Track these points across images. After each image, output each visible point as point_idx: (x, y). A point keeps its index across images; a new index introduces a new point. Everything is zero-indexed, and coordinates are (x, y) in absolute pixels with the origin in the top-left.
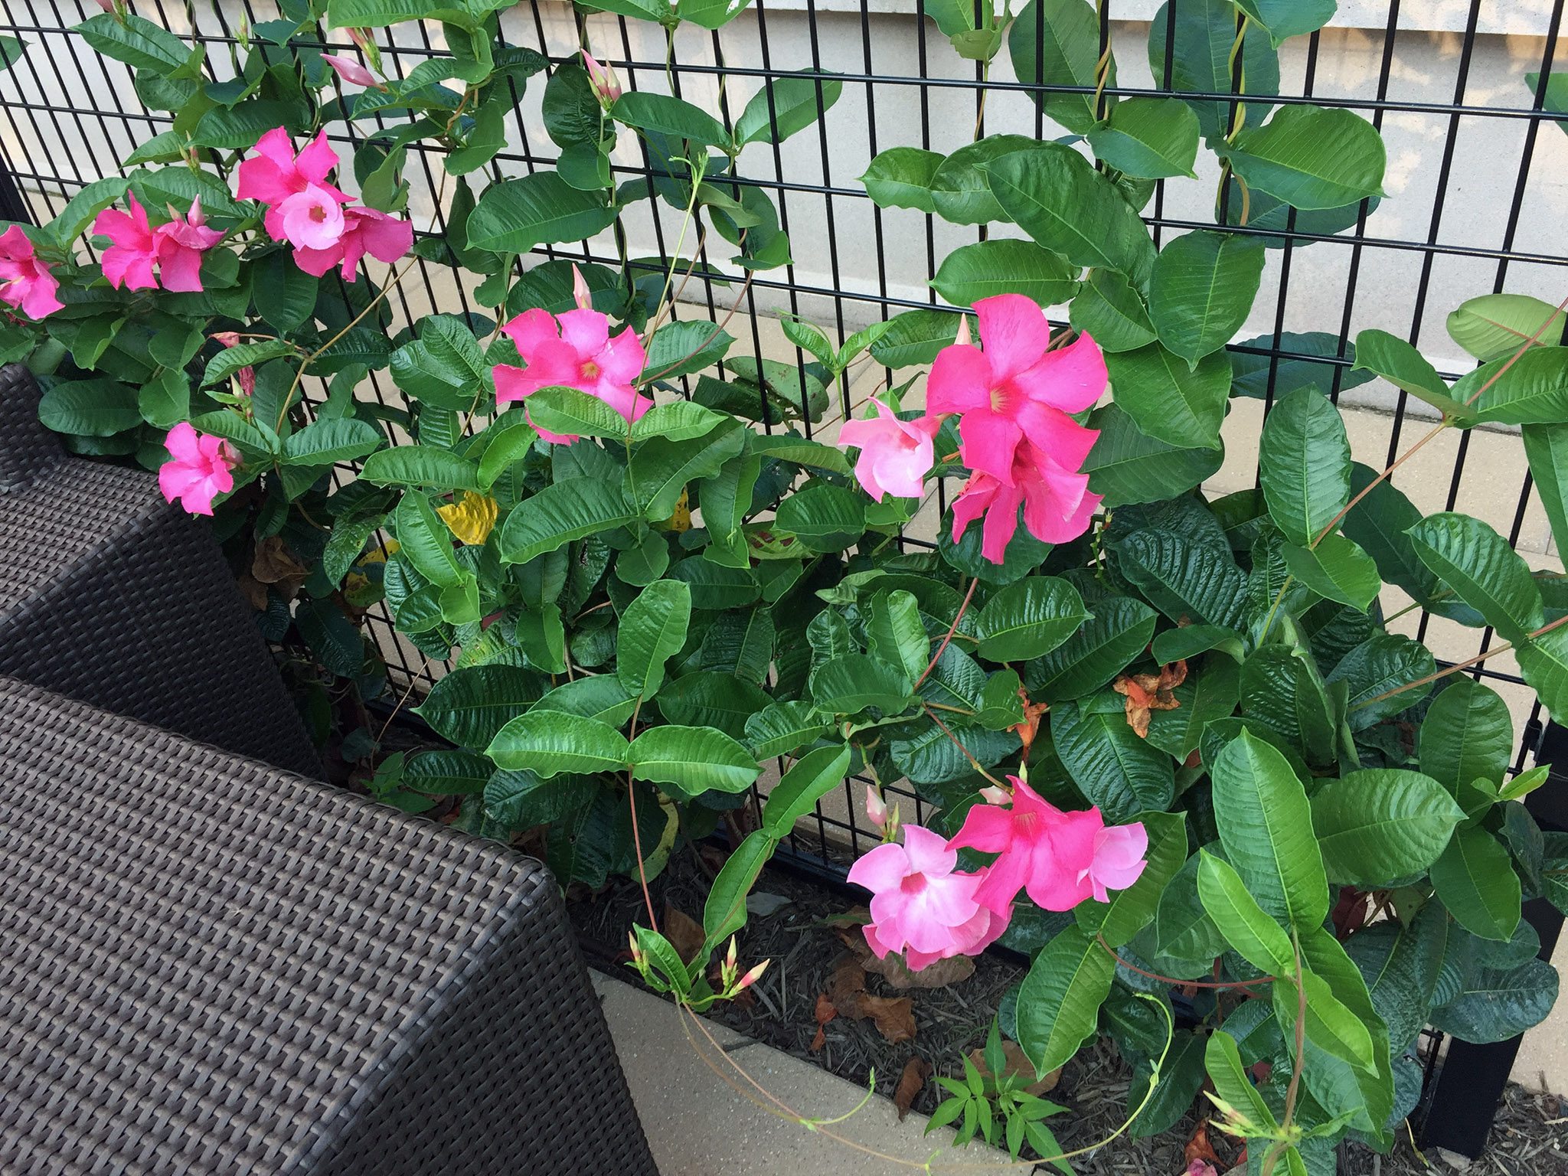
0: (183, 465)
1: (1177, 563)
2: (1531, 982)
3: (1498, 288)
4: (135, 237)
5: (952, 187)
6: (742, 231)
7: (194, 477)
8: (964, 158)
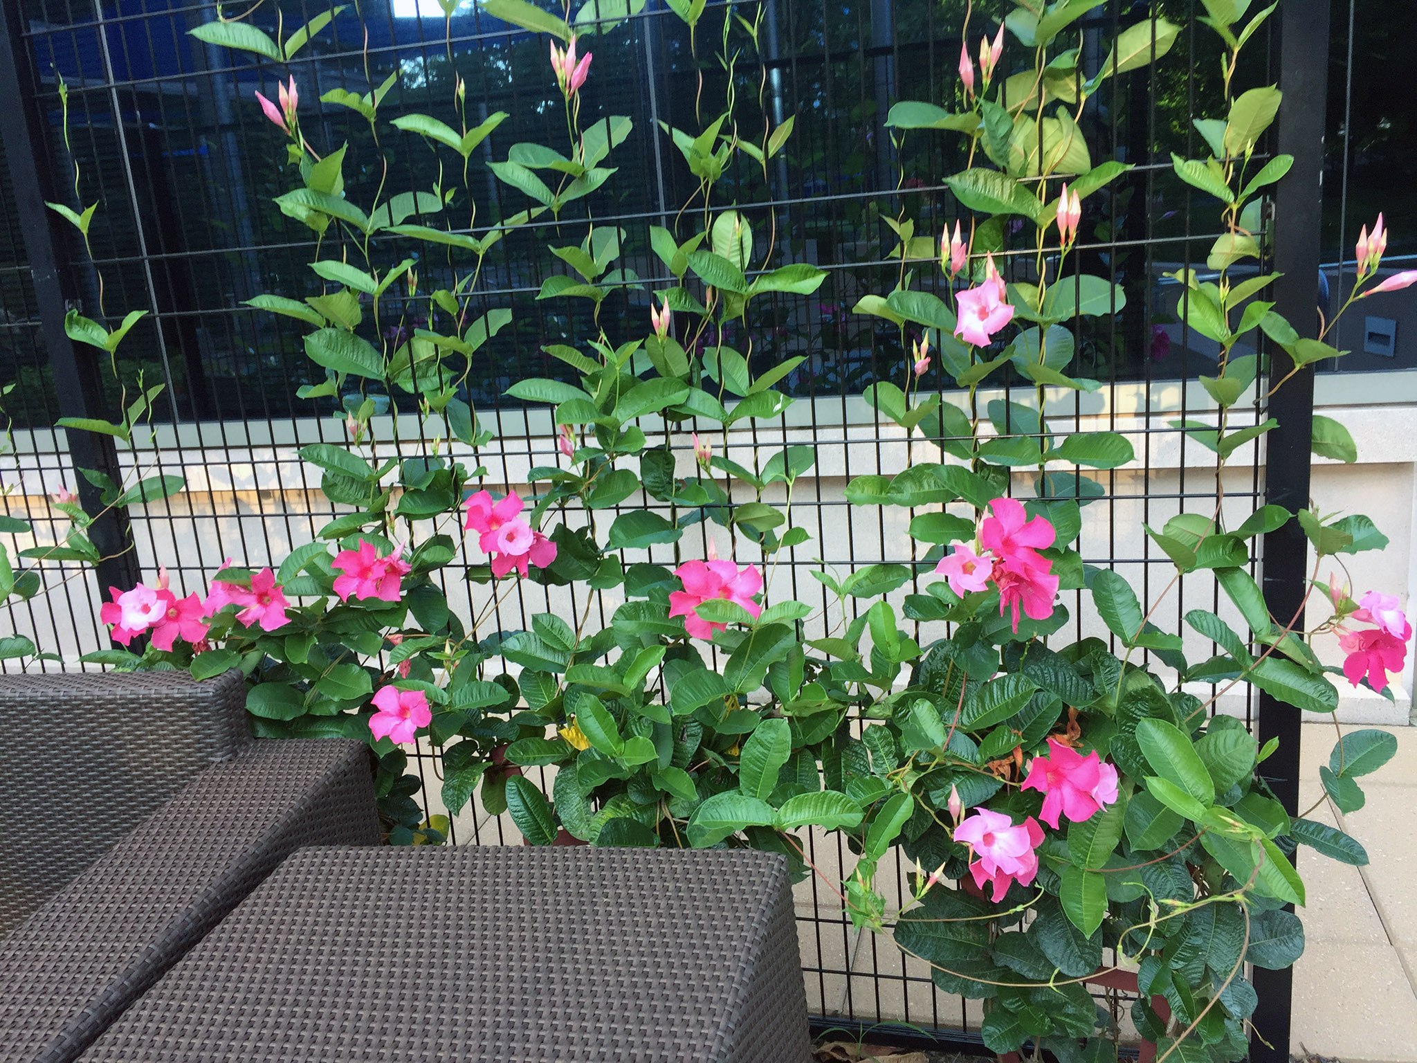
0: (388, 714)
1: (1053, 680)
2: (1289, 932)
3: (1181, 511)
4: (357, 569)
5: (900, 491)
6: (762, 534)
7: (394, 722)
8: (904, 476)
